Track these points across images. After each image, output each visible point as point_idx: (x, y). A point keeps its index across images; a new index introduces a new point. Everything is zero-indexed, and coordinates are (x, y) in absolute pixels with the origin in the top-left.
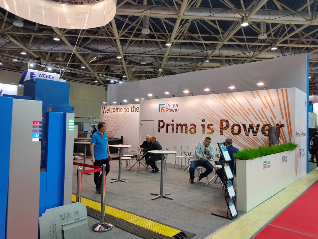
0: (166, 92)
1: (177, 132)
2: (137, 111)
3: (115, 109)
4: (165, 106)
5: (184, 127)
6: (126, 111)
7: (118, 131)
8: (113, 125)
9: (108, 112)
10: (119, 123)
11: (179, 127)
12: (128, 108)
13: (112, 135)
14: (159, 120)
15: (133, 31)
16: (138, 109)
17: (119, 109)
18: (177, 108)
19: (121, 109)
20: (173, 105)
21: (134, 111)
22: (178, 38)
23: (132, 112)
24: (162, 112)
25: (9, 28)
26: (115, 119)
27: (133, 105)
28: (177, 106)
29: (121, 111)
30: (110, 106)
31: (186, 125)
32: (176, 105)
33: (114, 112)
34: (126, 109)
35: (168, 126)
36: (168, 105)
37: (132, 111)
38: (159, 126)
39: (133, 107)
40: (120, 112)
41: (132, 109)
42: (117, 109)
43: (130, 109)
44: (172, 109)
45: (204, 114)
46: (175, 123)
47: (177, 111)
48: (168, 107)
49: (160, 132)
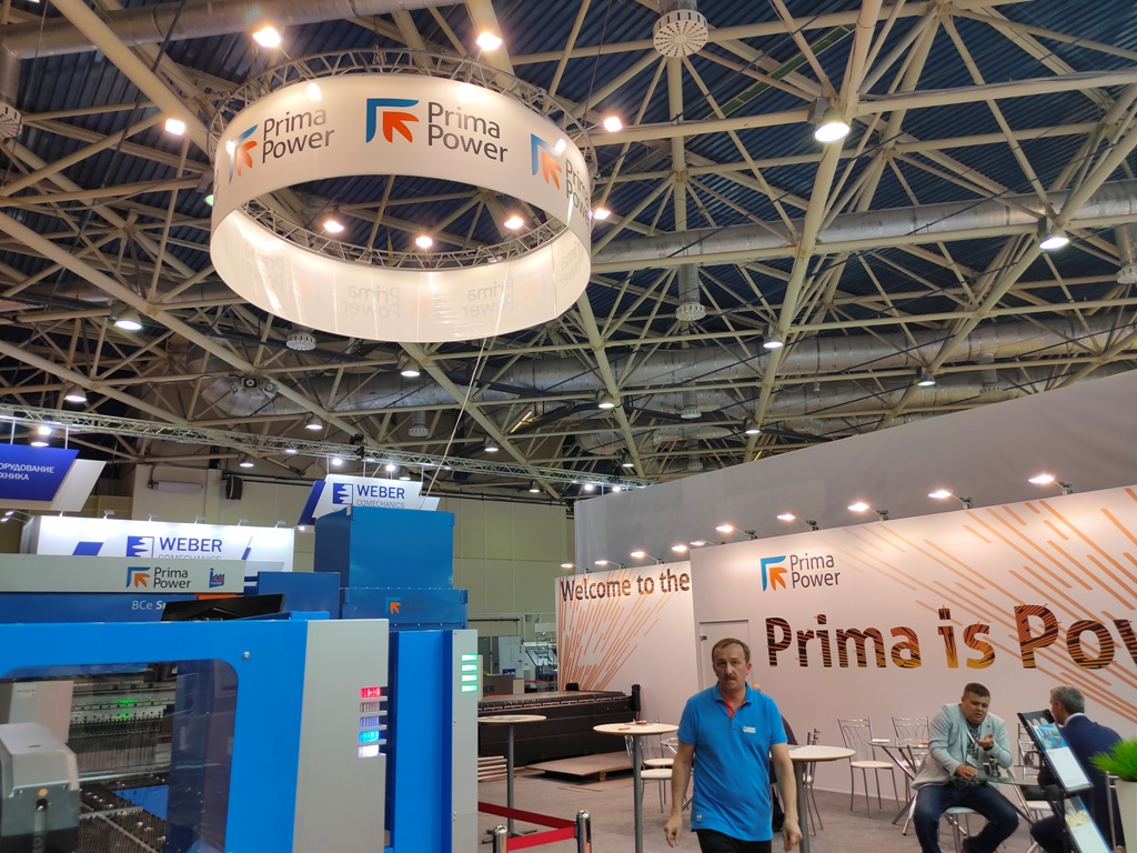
0: (783, 513)
1: (844, 663)
2: (683, 589)
3: (605, 583)
4: (785, 564)
5: (869, 643)
6: (643, 589)
7: (619, 664)
8: (602, 642)
9: (581, 598)
10: (621, 637)
11: (851, 643)
12: (649, 579)
13: (599, 680)
14: (768, 620)
15: (649, 314)
16: (684, 582)
17: (618, 583)
18: (832, 571)
19: (626, 584)
20: (814, 561)
21: (673, 587)
22: (805, 319)
23: (665, 591)
24: (775, 588)
25: (275, 357)
26: (608, 622)
27: (668, 566)
28: (830, 564)
29: (627, 590)
30: (586, 576)
31: (874, 634)
32: (826, 560)
33: (601, 596)
34: (642, 583)
35: (803, 639)
36: (794, 560)
37: (666, 587)
38: (771, 642)
39: (665, 574)
40: (622, 595)
41: (666, 581)
42: (612, 583)
43: (657, 583)
44: (812, 573)
45: (945, 587)
46: (831, 628)
47: (833, 581)
48: (797, 568)
49: (776, 664)
